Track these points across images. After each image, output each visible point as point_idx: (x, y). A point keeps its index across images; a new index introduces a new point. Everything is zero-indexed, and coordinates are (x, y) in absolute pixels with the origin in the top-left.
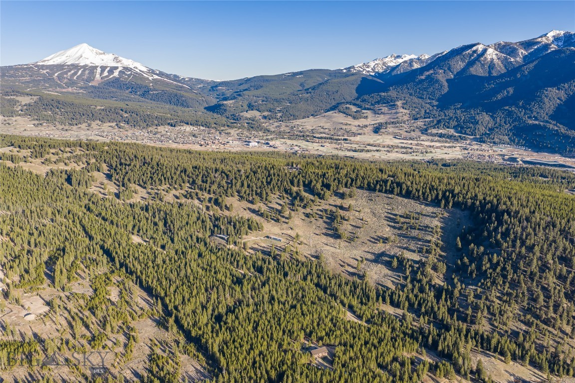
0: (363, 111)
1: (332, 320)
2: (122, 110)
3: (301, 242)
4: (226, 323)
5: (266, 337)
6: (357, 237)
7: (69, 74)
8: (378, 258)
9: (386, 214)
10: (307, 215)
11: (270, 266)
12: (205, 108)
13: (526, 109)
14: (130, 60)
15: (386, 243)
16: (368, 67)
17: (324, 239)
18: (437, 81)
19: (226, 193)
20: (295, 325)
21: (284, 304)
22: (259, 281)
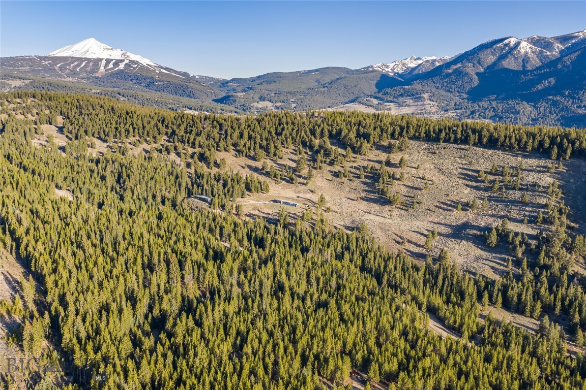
0: (386, 104)
1: (404, 333)
2: (119, 94)
3: (328, 208)
4: (170, 335)
5: (261, 372)
6: (418, 203)
7: (72, 65)
8: (459, 232)
9: (460, 170)
10: (336, 174)
11: (277, 237)
12: (213, 100)
13: (574, 98)
14: (139, 56)
15: (466, 210)
16: (387, 67)
17: (364, 205)
18: (467, 74)
19: (218, 146)
20: (329, 343)
21: (303, 300)
22: (255, 255)
